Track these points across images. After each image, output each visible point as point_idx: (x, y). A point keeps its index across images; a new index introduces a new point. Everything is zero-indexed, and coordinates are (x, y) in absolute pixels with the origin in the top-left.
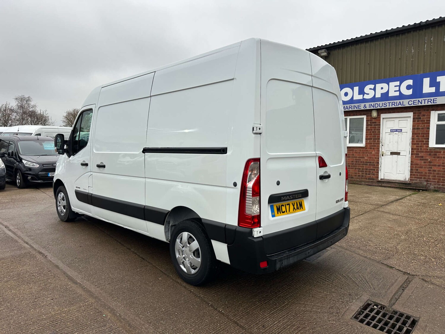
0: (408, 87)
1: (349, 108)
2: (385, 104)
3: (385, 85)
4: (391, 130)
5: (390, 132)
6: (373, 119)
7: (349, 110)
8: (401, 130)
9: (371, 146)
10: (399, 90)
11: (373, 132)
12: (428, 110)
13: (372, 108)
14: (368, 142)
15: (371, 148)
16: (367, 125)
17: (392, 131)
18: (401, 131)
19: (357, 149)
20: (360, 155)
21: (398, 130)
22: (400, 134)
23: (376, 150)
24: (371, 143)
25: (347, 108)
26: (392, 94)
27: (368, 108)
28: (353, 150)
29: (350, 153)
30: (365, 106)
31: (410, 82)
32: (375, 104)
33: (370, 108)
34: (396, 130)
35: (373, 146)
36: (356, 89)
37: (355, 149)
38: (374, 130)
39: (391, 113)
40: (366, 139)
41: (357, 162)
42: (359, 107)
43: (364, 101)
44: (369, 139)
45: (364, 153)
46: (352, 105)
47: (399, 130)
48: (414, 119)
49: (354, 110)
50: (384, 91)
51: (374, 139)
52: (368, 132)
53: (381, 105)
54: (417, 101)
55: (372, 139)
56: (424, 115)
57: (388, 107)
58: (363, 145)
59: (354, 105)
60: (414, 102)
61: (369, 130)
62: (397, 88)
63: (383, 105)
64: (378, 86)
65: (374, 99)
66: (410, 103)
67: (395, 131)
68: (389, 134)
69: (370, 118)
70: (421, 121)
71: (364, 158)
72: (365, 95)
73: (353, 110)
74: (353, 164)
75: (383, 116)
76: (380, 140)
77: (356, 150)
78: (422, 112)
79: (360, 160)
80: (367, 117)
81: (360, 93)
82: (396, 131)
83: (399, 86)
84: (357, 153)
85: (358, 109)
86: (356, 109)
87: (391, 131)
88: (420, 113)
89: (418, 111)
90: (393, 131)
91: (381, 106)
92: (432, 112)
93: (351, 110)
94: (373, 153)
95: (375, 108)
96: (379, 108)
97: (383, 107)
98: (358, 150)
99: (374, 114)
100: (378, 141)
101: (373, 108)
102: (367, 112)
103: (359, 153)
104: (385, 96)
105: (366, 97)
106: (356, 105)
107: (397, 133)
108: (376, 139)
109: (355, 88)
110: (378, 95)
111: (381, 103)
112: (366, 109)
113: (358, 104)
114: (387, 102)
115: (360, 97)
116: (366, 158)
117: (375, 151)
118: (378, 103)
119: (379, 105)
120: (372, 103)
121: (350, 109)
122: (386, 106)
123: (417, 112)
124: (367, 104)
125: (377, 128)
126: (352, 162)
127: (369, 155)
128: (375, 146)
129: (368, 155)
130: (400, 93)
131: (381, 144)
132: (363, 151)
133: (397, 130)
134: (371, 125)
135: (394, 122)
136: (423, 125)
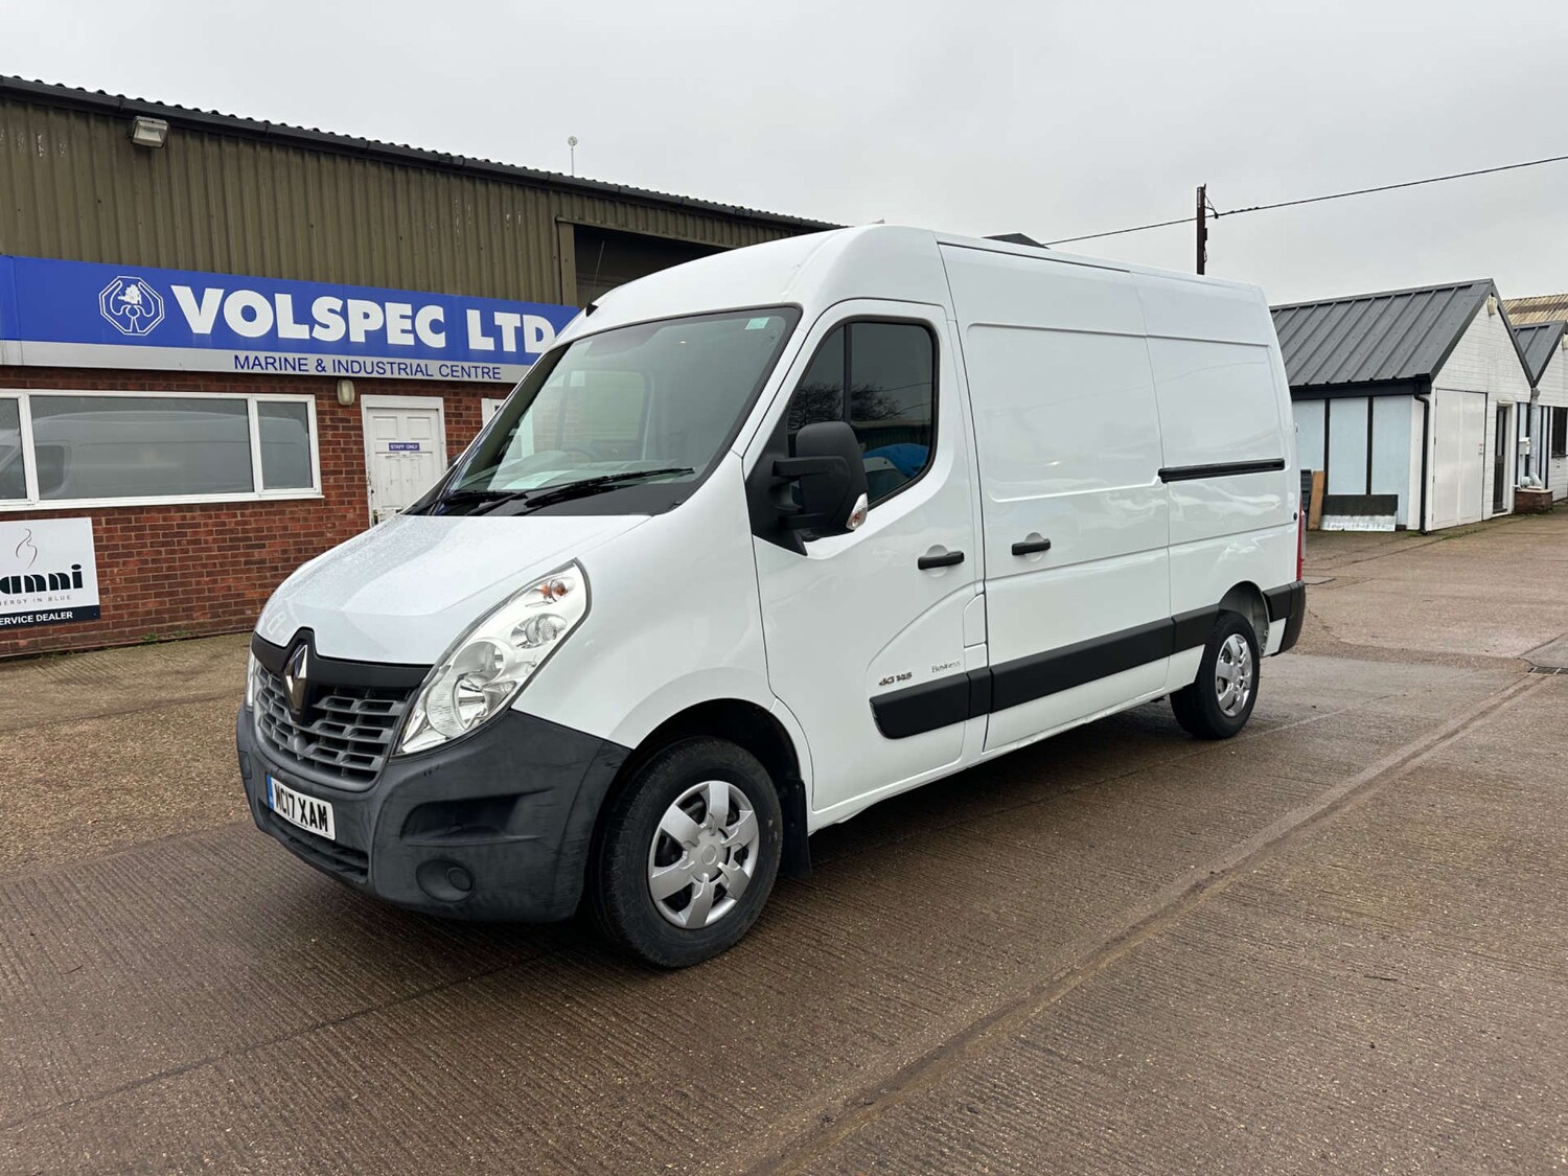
0: (435, 326)
1: (267, 363)
2: (380, 365)
3: (372, 307)
4: (390, 444)
5: (388, 450)
6: (339, 410)
7: (265, 371)
8: (416, 447)
9: (341, 495)
10: (413, 331)
11: (344, 450)
12: (475, 395)
13: (343, 373)
14: (331, 481)
15: (343, 503)
16: (321, 427)
17: (394, 447)
18: (418, 449)
19: (297, 506)
20: (309, 527)
21: (411, 447)
22: (414, 455)
23: (357, 506)
24: (342, 487)
25: (257, 362)
26: (395, 338)
27: (330, 372)
28: (283, 513)
29: (275, 522)
30: (320, 363)
31: (435, 312)
32: (352, 362)
33: (337, 374)
34: (405, 447)
35: (346, 494)
36: (284, 301)
37: (292, 506)
38: (346, 443)
39: (387, 394)
40: (323, 473)
41: (300, 551)
42: (300, 365)
43: (313, 346)
44: (334, 473)
45: (321, 519)
46: (277, 355)
47: (411, 444)
48: (446, 415)
49: (283, 372)
50: (375, 324)
51: (347, 472)
52: (327, 450)
53: (368, 366)
54: (459, 369)
55: (341, 472)
56: (468, 408)
57: (388, 375)
58: (315, 492)
59: (283, 355)
60: (452, 371)
61: (329, 443)
62: (407, 324)
63: (376, 368)
64: (356, 307)
65: (344, 345)
66: (445, 371)
67: (401, 449)
68: (387, 457)
69: (330, 406)
70: (464, 422)
71: (322, 534)
72: (317, 326)
73: (279, 372)
74: (288, 560)
75: (367, 400)
76: (367, 475)
77: (291, 512)
78: (464, 399)
79: (311, 543)
80: (316, 399)
81: (298, 320)
82: (405, 449)
83: (413, 318)
84: (298, 520)
85: (297, 372)
86: (290, 371)
87: (390, 449)
88: (460, 401)
89: (455, 394)
90: (397, 447)
91: (369, 370)
92: (483, 400)
93: (274, 372)
94: (350, 516)
95: (350, 374)
96: (363, 374)
97: (375, 375)
98: (300, 512)
99: (346, 393)
100: (360, 479)
101: (347, 375)
102: (323, 386)
103: (306, 519)
104: (377, 342)
105: (319, 333)
106: (290, 356)
107: (407, 453)
108: (353, 472)
109: (278, 296)
110: (358, 337)
111: (369, 360)
112: (323, 373)
113: (298, 356)
114: (385, 360)
115: (301, 332)
116: (329, 535)
117: (355, 509)
118: (361, 359)
119: (363, 366)
120: (343, 359)
121: (271, 370)
122: (382, 371)
123: (452, 397)
124: (328, 360)
125: (353, 439)
126: (284, 552)
127: (337, 523)
128: (354, 494)
129: (334, 526)
130: (417, 338)
131: (369, 489)
132: (317, 511)
133: (405, 444)
134: (336, 428)
135: (396, 422)
136: (468, 434)
